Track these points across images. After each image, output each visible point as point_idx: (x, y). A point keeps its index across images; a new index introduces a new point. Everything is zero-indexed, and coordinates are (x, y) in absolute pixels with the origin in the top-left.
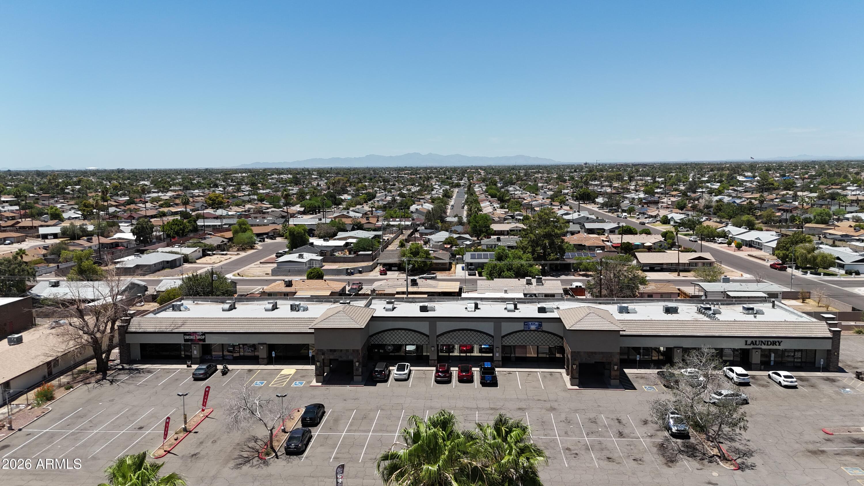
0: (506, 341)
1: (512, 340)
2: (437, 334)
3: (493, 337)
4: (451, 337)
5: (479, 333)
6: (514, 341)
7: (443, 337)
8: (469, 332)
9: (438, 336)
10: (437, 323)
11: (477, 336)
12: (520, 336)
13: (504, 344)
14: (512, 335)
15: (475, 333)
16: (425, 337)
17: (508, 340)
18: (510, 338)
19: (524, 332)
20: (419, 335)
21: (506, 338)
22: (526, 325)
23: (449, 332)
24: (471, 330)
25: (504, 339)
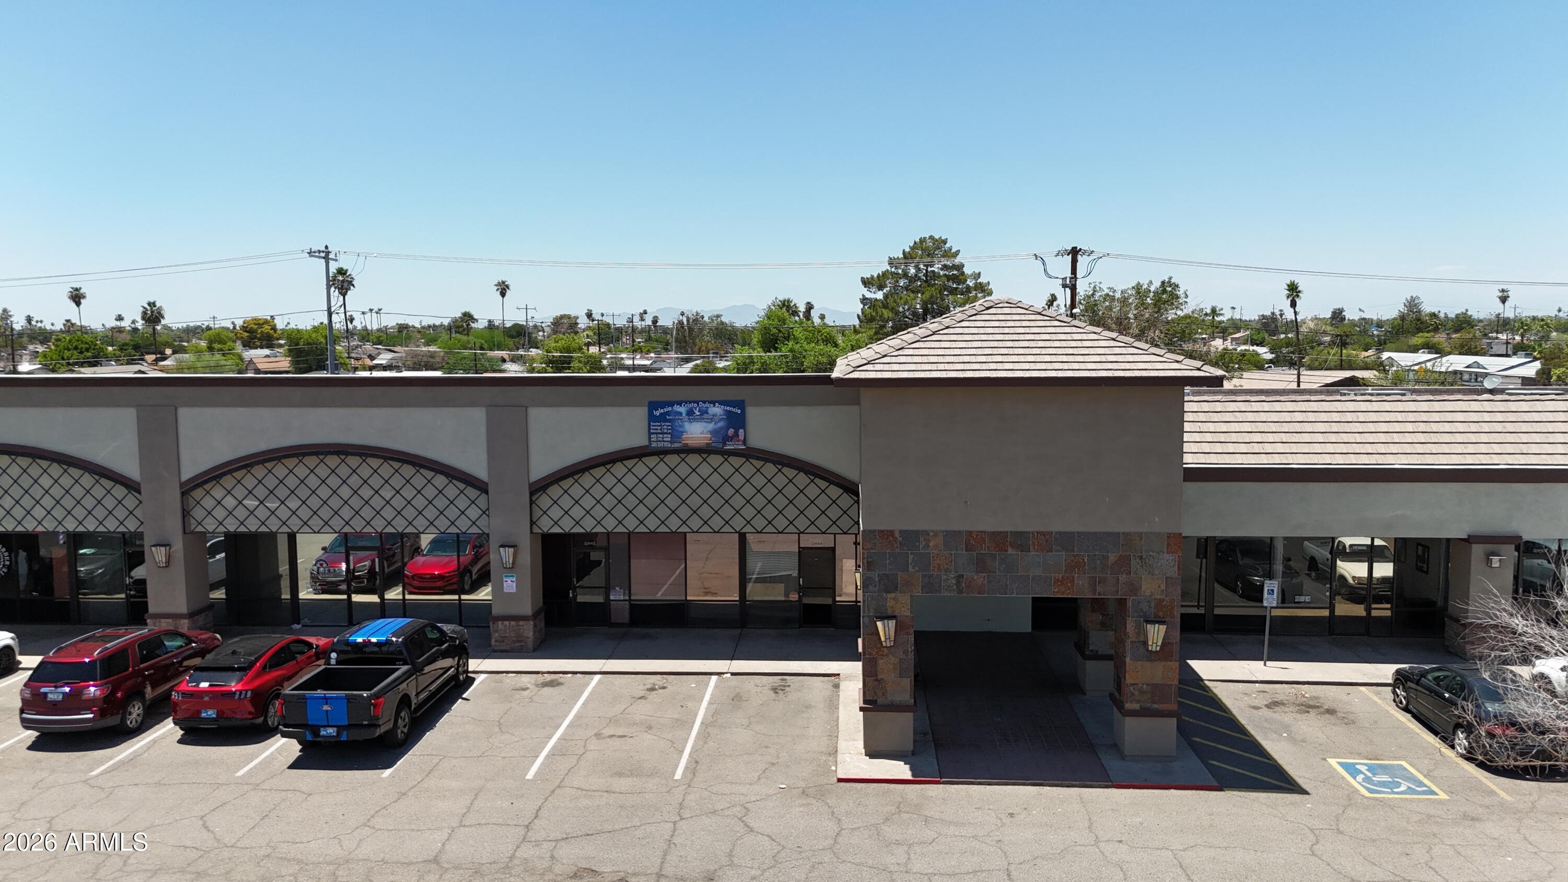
0: (556, 513)
1: (588, 502)
2: (186, 475)
3: (482, 487)
4: (261, 492)
5: (408, 470)
6: (599, 512)
7: (218, 492)
8: (354, 461)
9: (188, 488)
10: (183, 412)
11: (397, 481)
12: (630, 481)
13: (546, 525)
14: (587, 480)
15: (386, 470)
16: (120, 491)
17: (566, 502)
18: (577, 491)
19: (652, 461)
20: (87, 480)
21: (555, 491)
22: (663, 418)
23: (247, 463)
24: (365, 452)
25: (544, 501)
